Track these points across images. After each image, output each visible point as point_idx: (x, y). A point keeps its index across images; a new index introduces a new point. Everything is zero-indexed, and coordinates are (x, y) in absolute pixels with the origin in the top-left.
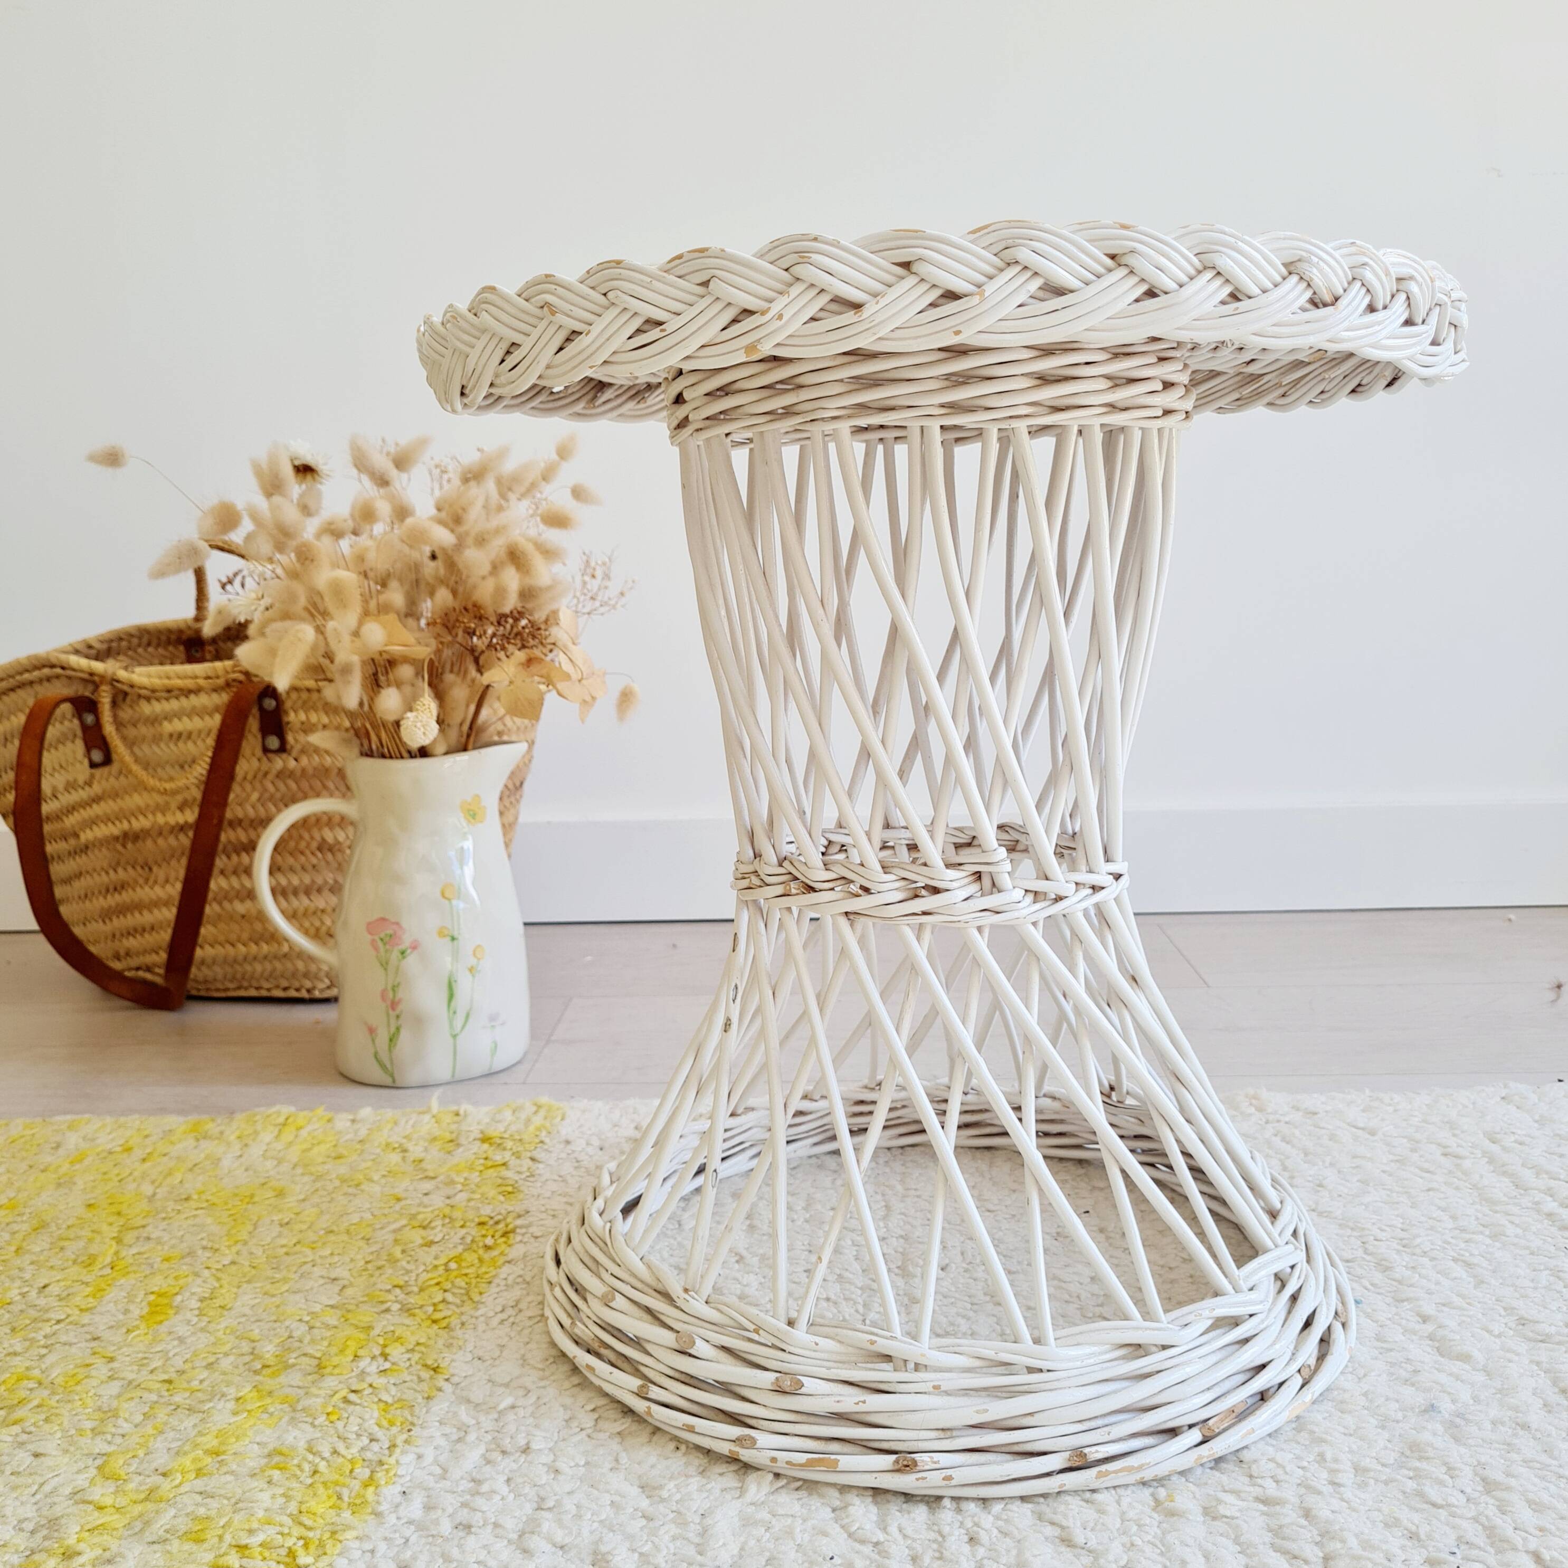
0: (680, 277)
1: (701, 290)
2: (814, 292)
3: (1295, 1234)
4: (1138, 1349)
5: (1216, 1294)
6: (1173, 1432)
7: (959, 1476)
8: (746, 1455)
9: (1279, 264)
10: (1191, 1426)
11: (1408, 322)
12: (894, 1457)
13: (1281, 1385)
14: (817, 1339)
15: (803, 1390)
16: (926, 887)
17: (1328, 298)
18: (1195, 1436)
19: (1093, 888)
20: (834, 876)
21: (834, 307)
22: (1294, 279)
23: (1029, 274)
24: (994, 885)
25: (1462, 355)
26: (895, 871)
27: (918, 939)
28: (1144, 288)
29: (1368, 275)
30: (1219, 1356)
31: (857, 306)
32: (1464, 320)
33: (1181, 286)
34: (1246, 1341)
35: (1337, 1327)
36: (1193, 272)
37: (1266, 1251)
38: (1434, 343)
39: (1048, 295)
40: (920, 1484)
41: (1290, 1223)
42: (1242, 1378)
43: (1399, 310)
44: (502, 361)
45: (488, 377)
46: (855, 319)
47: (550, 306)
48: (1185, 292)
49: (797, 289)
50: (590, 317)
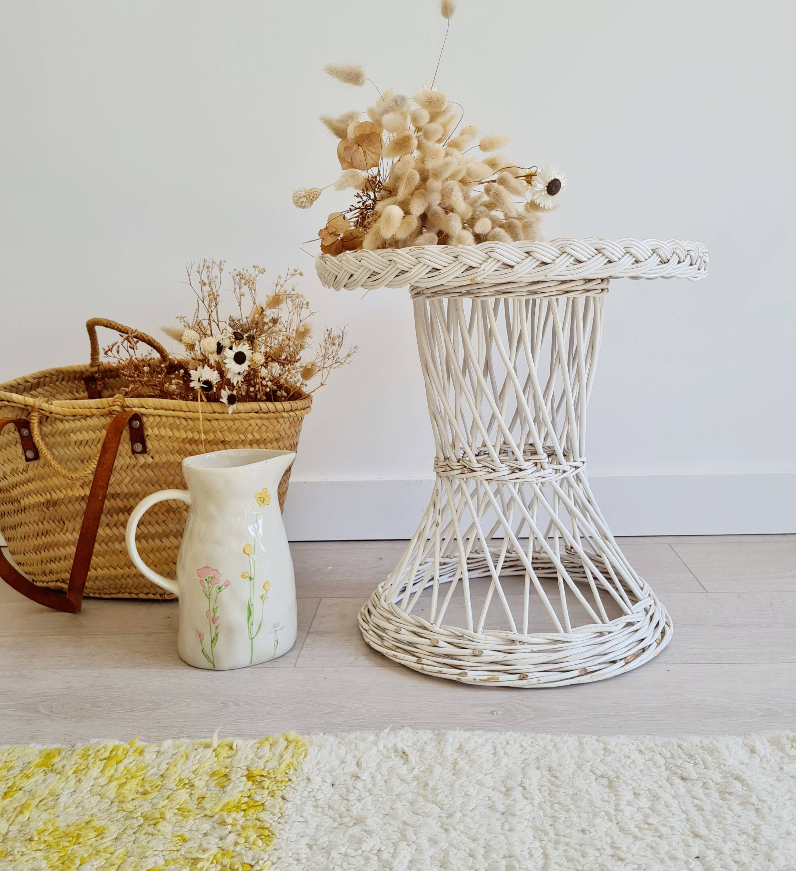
0: (447, 254)
1: (455, 259)
2: (496, 261)
3: (649, 595)
4: (601, 634)
5: (626, 615)
6: (614, 662)
7: (543, 680)
8: (463, 679)
9: (650, 249)
10: (621, 660)
11: (691, 265)
12: (519, 675)
13: (650, 646)
14: (486, 636)
15: (483, 654)
16: (517, 468)
17: (666, 261)
18: (623, 663)
19: (575, 467)
20: (481, 465)
21: (503, 266)
22: (655, 254)
23: (570, 256)
24: (542, 467)
25: (706, 271)
26: (505, 463)
27: (514, 487)
28: (607, 260)
29: (678, 251)
30: (629, 635)
31: (512, 267)
32: (707, 259)
33: (619, 259)
34: (637, 631)
35: (667, 626)
36: (623, 254)
37: (640, 600)
38: (699, 270)
39: (575, 263)
40: (529, 683)
41: (647, 591)
42: (636, 643)
43: (688, 261)
44: (369, 277)
45: (362, 283)
46: (511, 271)
47: (394, 261)
48: (621, 261)
49: (490, 261)
50: (411, 266)
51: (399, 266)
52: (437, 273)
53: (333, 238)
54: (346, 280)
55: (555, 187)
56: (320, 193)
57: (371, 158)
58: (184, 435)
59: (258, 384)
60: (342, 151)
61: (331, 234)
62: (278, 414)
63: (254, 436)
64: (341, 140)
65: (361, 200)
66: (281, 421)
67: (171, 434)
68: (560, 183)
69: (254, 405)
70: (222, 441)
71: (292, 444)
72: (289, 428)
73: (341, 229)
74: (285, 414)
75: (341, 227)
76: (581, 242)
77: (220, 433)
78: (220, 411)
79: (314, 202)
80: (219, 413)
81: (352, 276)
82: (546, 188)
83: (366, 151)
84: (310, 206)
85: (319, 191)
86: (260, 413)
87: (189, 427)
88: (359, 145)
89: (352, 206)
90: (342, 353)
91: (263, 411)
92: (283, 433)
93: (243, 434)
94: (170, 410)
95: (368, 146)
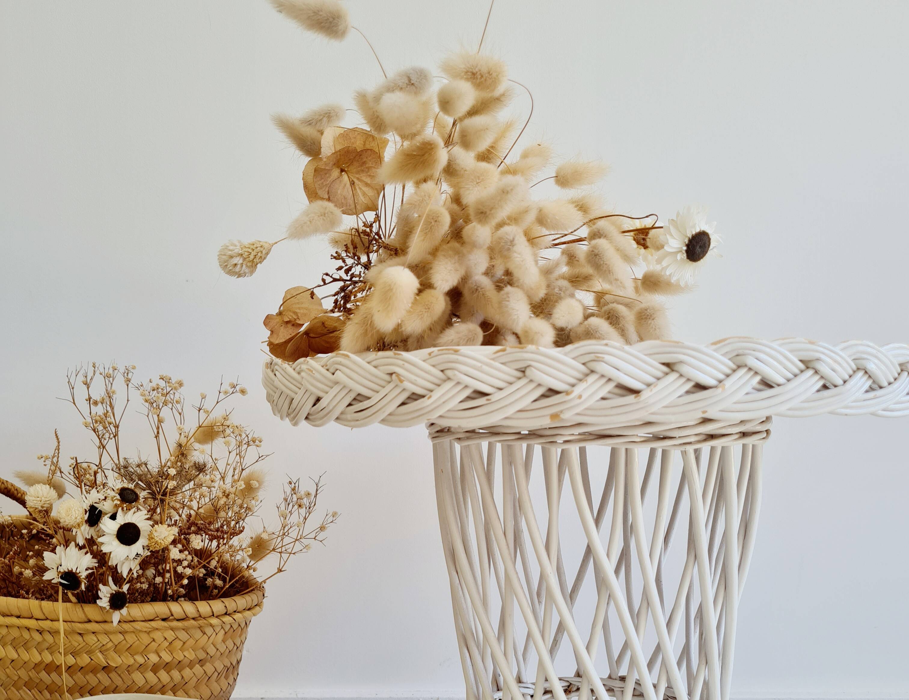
0: (502, 363)
1: (519, 374)
2: (604, 380)
21: (618, 391)
23: (752, 373)
28: (822, 383)
31: (636, 392)
33: (845, 382)
36: (852, 372)
39: (761, 387)
44: (350, 405)
45: (336, 413)
46: (634, 400)
47: (398, 375)
48: (848, 385)
49: (592, 378)
50: (431, 386)
51: (406, 384)
52: (482, 401)
53: (290, 331)
54: (307, 408)
55: (700, 247)
56: (269, 250)
57: (364, 194)
58: (37, 658)
59: (169, 571)
60: (310, 178)
61: (287, 323)
62: (201, 622)
63: (160, 657)
64: (311, 158)
65: (343, 265)
66: (209, 631)
67: (15, 656)
68: (709, 239)
69: (160, 608)
70: (104, 668)
71: (229, 665)
72: (224, 641)
73: (305, 315)
74: (214, 621)
75: (305, 311)
76: (775, 345)
77: (100, 655)
78: (99, 618)
79: (259, 265)
80: (97, 622)
81: (318, 400)
82: (685, 248)
83: (356, 181)
84: (252, 273)
85: (266, 246)
86: (172, 621)
87: (46, 645)
88: (342, 171)
89: (327, 274)
90: (314, 522)
91: (176, 616)
92: (212, 651)
93: (141, 654)
94: (12, 615)
95: (358, 172)
